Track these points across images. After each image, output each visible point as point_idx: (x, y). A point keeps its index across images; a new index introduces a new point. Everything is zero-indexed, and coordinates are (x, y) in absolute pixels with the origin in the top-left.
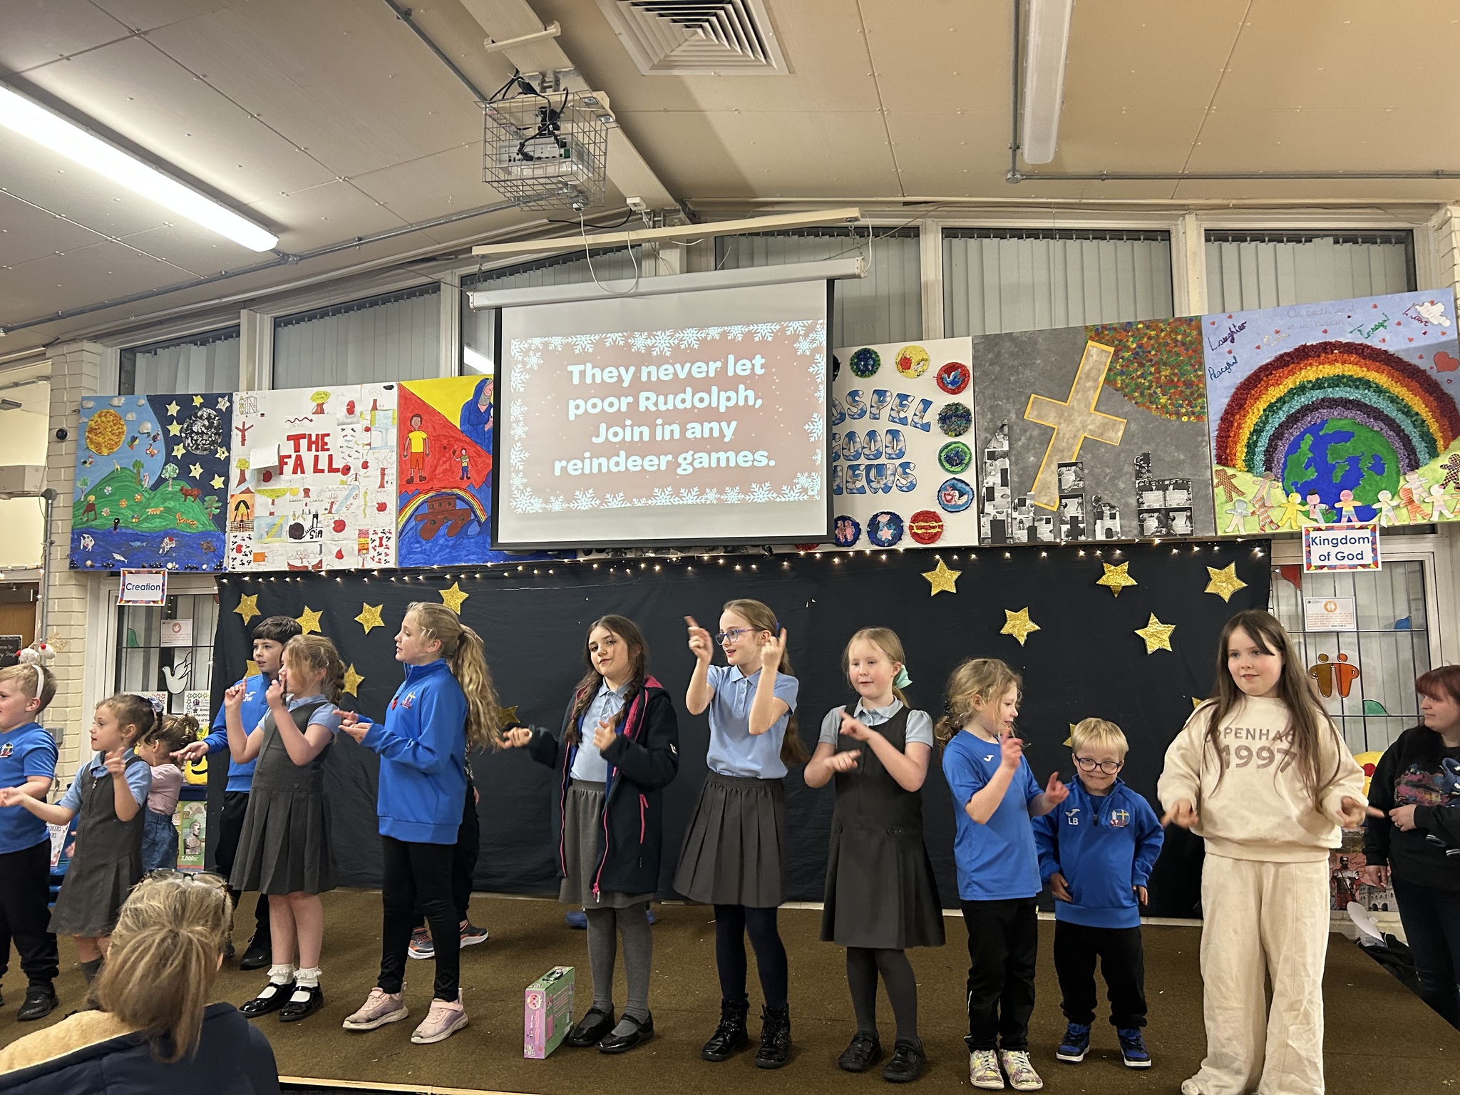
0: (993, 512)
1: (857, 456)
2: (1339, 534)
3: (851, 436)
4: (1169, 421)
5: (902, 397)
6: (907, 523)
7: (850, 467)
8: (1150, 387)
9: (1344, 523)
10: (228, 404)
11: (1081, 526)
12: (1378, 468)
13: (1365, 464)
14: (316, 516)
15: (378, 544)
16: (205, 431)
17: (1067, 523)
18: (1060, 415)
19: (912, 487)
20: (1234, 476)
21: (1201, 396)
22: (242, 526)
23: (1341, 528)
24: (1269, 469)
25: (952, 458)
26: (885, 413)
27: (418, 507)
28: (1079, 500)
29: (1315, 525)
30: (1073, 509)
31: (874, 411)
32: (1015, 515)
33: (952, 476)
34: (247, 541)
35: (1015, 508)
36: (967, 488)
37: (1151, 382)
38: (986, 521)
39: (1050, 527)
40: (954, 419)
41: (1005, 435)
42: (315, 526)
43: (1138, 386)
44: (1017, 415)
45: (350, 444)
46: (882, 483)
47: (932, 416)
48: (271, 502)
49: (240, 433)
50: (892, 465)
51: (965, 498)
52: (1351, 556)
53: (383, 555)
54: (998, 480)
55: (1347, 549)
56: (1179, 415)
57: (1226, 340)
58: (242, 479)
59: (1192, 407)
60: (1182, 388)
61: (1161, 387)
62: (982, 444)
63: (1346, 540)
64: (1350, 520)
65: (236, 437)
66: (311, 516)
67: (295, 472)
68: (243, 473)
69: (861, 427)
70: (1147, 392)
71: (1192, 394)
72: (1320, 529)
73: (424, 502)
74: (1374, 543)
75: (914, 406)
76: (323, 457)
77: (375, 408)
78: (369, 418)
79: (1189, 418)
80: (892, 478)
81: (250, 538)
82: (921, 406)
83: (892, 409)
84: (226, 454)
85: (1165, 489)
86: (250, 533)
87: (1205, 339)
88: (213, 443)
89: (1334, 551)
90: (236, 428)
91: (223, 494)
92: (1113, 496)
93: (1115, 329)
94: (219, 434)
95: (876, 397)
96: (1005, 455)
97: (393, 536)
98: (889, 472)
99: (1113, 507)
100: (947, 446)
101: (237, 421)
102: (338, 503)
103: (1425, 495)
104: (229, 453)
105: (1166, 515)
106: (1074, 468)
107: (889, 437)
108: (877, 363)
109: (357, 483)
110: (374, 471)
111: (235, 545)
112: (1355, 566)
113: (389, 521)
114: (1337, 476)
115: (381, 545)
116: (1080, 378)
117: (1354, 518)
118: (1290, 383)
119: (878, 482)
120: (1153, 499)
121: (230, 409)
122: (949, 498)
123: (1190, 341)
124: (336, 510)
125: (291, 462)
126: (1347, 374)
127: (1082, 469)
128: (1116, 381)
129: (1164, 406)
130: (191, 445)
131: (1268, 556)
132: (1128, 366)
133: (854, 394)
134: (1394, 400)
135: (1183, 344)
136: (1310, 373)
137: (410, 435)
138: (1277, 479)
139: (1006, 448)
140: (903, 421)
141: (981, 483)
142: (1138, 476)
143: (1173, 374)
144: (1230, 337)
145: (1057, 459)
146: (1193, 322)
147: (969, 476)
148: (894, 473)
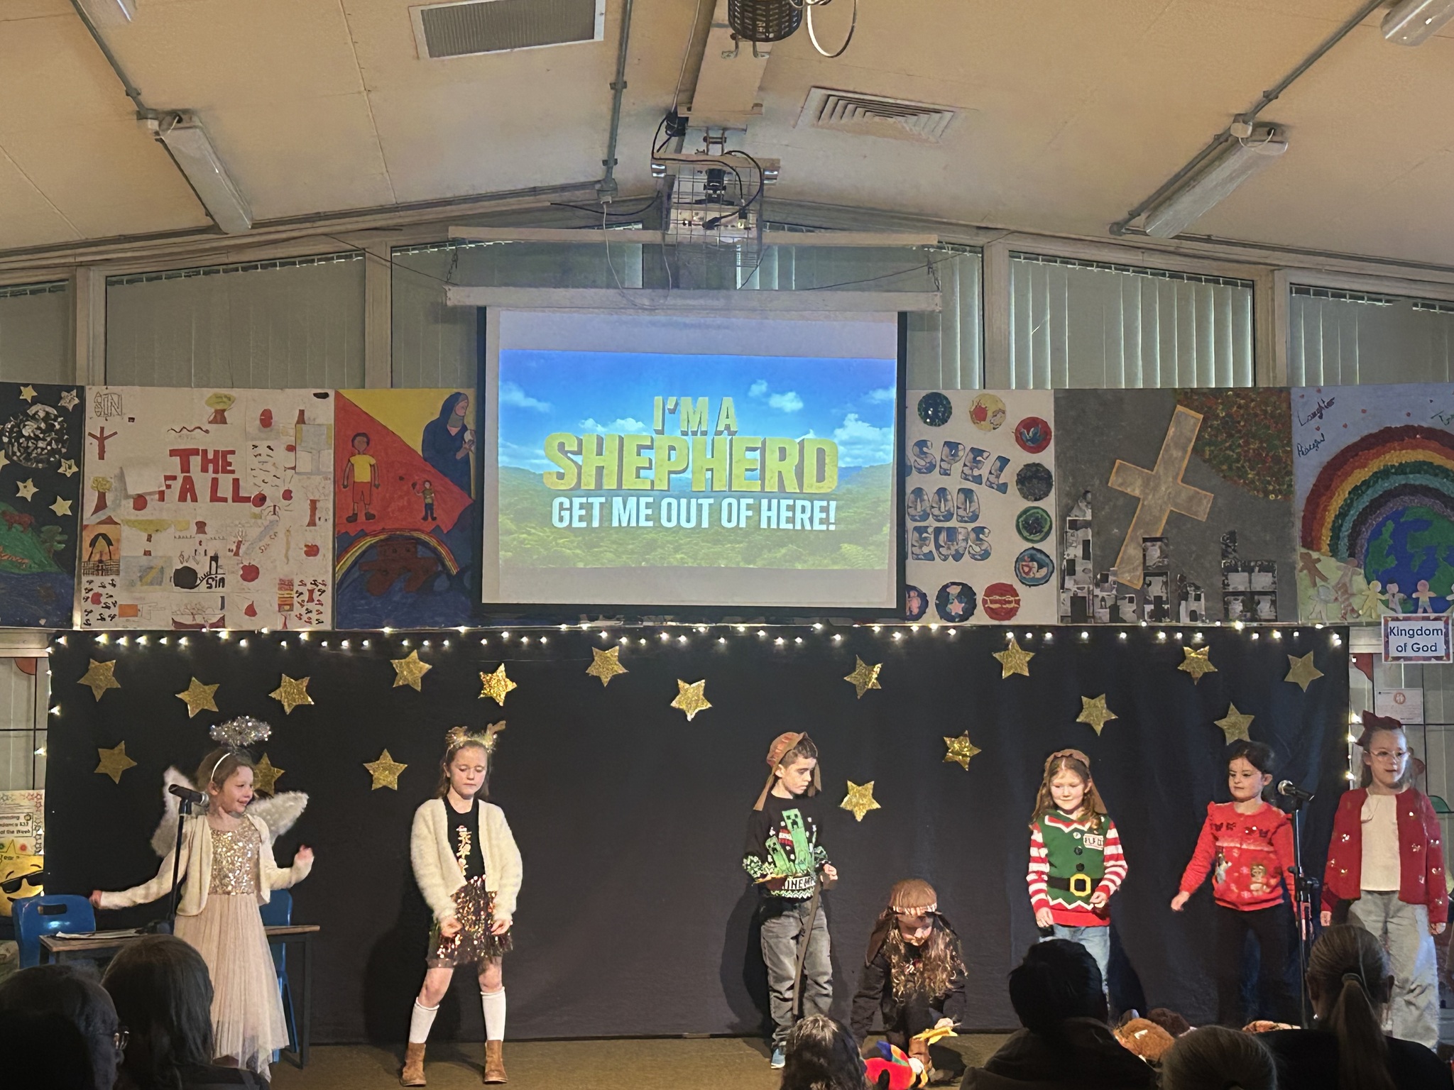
0: (1074, 588)
1: (925, 516)
2: (1416, 625)
4: (1256, 497)
5: (977, 452)
6: (979, 598)
7: (916, 529)
8: (1238, 460)
10: (77, 401)
11: (1166, 607)
12: (1451, 559)
13: (1441, 555)
14: (215, 558)
15: (306, 599)
16: (41, 436)
17: (1149, 603)
18: (1146, 484)
19: (985, 555)
20: (1319, 560)
21: (1290, 473)
22: (101, 568)
24: (1352, 555)
25: (1031, 525)
26: (957, 468)
27: (364, 553)
28: (1161, 579)
29: (1395, 615)
30: (1157, 589)
31: (945, 465)
32: (1097, 592)
33: (1030, 545)
34: (109, 590)
35: (1097, 585)
36: (1047, 560)
37: (1239, 454)
38: (1066, 597)
39: (1134, 607)
40: (1032, 481)
41: (1088, 503)
42: (213, 571)
43: (1227, 458)
44: (1101, 481)
45: (265, 467)
46: (953, 548)
47: (1009, 475)
48: (145, 536)
49: (96, 442)
50: (964, 529)
51: (1044, 571)
52: (1426, 648)
53: (314, 612)
54: (1080, 552)
55: (1422, 641)
57: (1314, 415)
58: (101, 505)
59: (1279, 485)
60: (1270, 463)
61: (1249, 461)
62: (1065, 511)
63: (1422, 632)
65: (91, 447)
66: (208, 558)
67: (182, 498)
68: (102, 497)
69: (931, 483)
70: (1235, 465)
71: (1280, 471)
72: (1397, 619)
73: (371, 547)
74: (1446, 635)
75: (989, 463)
76: (225, 482)
77: (301, 419)
78: (292, 432)
79: (1277, 496)
80: (964, 544)
81: (114, 585)
82: (998, 464)
83: (965, 465)
84: (75, 469)
85: (1251, 570)
86: (113, 577)
87: (1294, 413)
88: (53, 453)
89: (1411, 642)
90: (90, 434)
91: (71, 524)
92: (1199, 577)
93: (1203, 394)
94: (64, 442)
95: (946, 449)
96: (1087, 524)
97: (329, 589)
98: (961, 537)
99: (1197, 588)
100: (1025, 512)
101: (92, 424)
102: (247, 544)
104: (78, 466)
105: (1251, 598)
106: (1159, 543)
107: (962, 496)
108: (948, 411)
109: (275, 517)
110: (300, 506)
111: (90, 595)
112: (1429, 658)
113: (322, 569)
114: (1416, 564)
115: (311, 600)
116: (1168, 445)
118: (1376, 465)
119: (949, 548)
120: (1238, 581)
121: (81, 408)
122: (1026, 569)
123: (1280, 414)
124: (246, 553)
125: (177, 485)
126: (1427, 460)
127: (1167, 545)
128: (1204, 451)
129: (1252, 482)
130: (18, 454)
131: (1346, 644)
132: (1216, 437)
133: (922, 444)
135: (1272, 416)
136: (1395, 457)
137: (353, 460)
138: (1359, 566)
139: (1089, 517)
141: (1061, 555)
142: (1224, 556)
143: (1261, 448)
144: (1319, 413)
145: (1141, 533)
146: (1283, 393)
147: (1049, 546)
148: (966, 540)
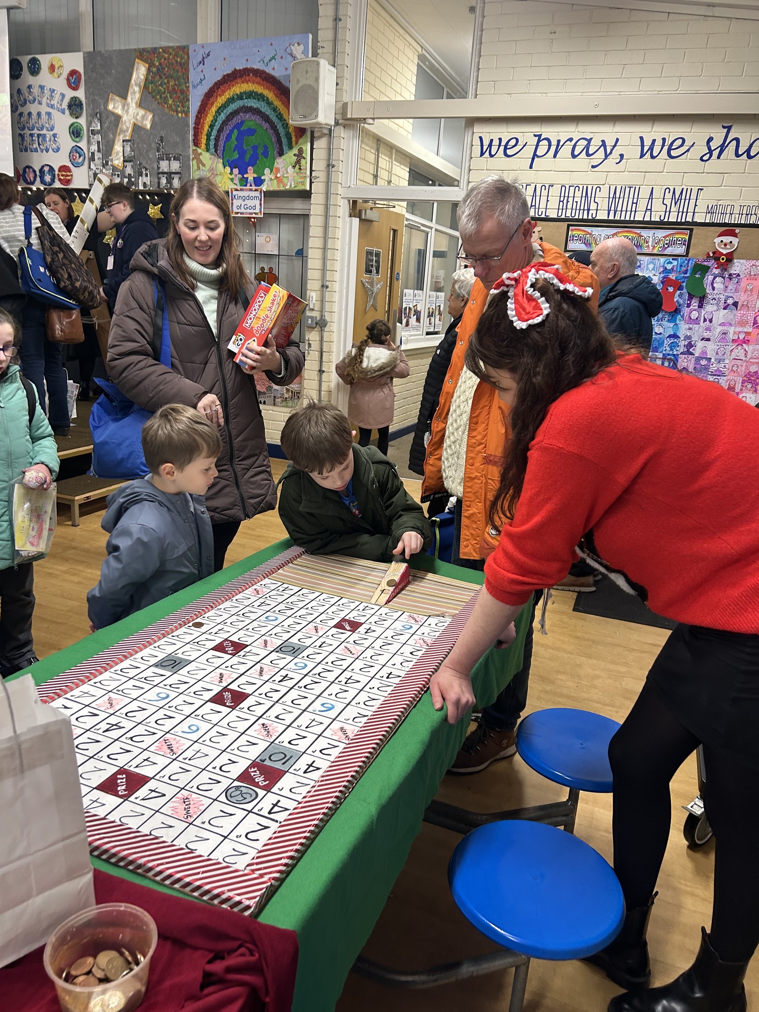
0: (94, 169)
1: (33, 128)
2: (246, 194)
3: (30, 114)
4: (173, 115)
5: (52, 91)
6: (57, 172)
7: (30, 135)
8: (164, 92)
9: (248, 187)
11: (133, 180)
12: (265, 154)
13: (260, 151)
17: (126, 177)
18: (123, 108)
19: (58, 150)
20: (201, 153)
21: (188, 100)
23: (246, 190)
24: (216, 151)
25: (76, 133)
26: (44, 101)
28: (131, 164)
29: (235, 187)
30: (129, 170)
31: (40, 99)
32: (104, 171)
33: (75, 144)
35: (104, 166)
36: (82, 152)
37: (165, 89)
38: (91, 173)
40: (75, 106)
41: (98, 119)
43: (159, 91)
44: (104, 106)
46: (45, 146)
47: (65, 105)
50: (49, 134)
51: (81, 159)
52: (251, 208)
54: (96, 149)
55: (249, 203)
56: (177, 112)
57: (200, 63)
59: (183, 108)
60: (179, 94)
61: (169, 93)
62: (89, 124)
63: (249, 198)
64: (251, 186)
69: (33, 108)
70: (163, 96)
71: (184, 99)
72: (237, 190)
74: (261, 200)
75: (57, 97)
79: (182, 114)
80: (49, 143)
82: (61, 97)
83: (47, 98)
85: (170, 160)
87: (190, 62)
89: (243, 204)
92: (147, 163)
93: (149, 52)
95: (40, 90)
96: (98, 132)
98: (48, 139)
100: (72, 125)
103: (285, 172)
105: (170, 175)
106: (129, 143)
107: (47, 116)
108: (39, 68)
112: (251, 214)
114: (247, 157)
116: (133, 84)
117: (253, 184)
118: (228, 95)
119: (43, 146)
120: (164, 166)
122: (74, 157)
123: (184, 63)
126: (255, 90)
127: (133, 144)
128: (148, 87)
129: (171, 106)
132: (154, 78)
133: (30, 87)
134: (275, 109)
135: (181, 64)
136: (238, 88)
138: (220, 157)
139: (99, 128)
140: (52, 106)
141: (89, 149)
142: (158, 151)
143: (175, 84)
144: (202, 62)
145: (121, 138)
146: (184, 49)
147: (83, 144)
148: (50, 140)
